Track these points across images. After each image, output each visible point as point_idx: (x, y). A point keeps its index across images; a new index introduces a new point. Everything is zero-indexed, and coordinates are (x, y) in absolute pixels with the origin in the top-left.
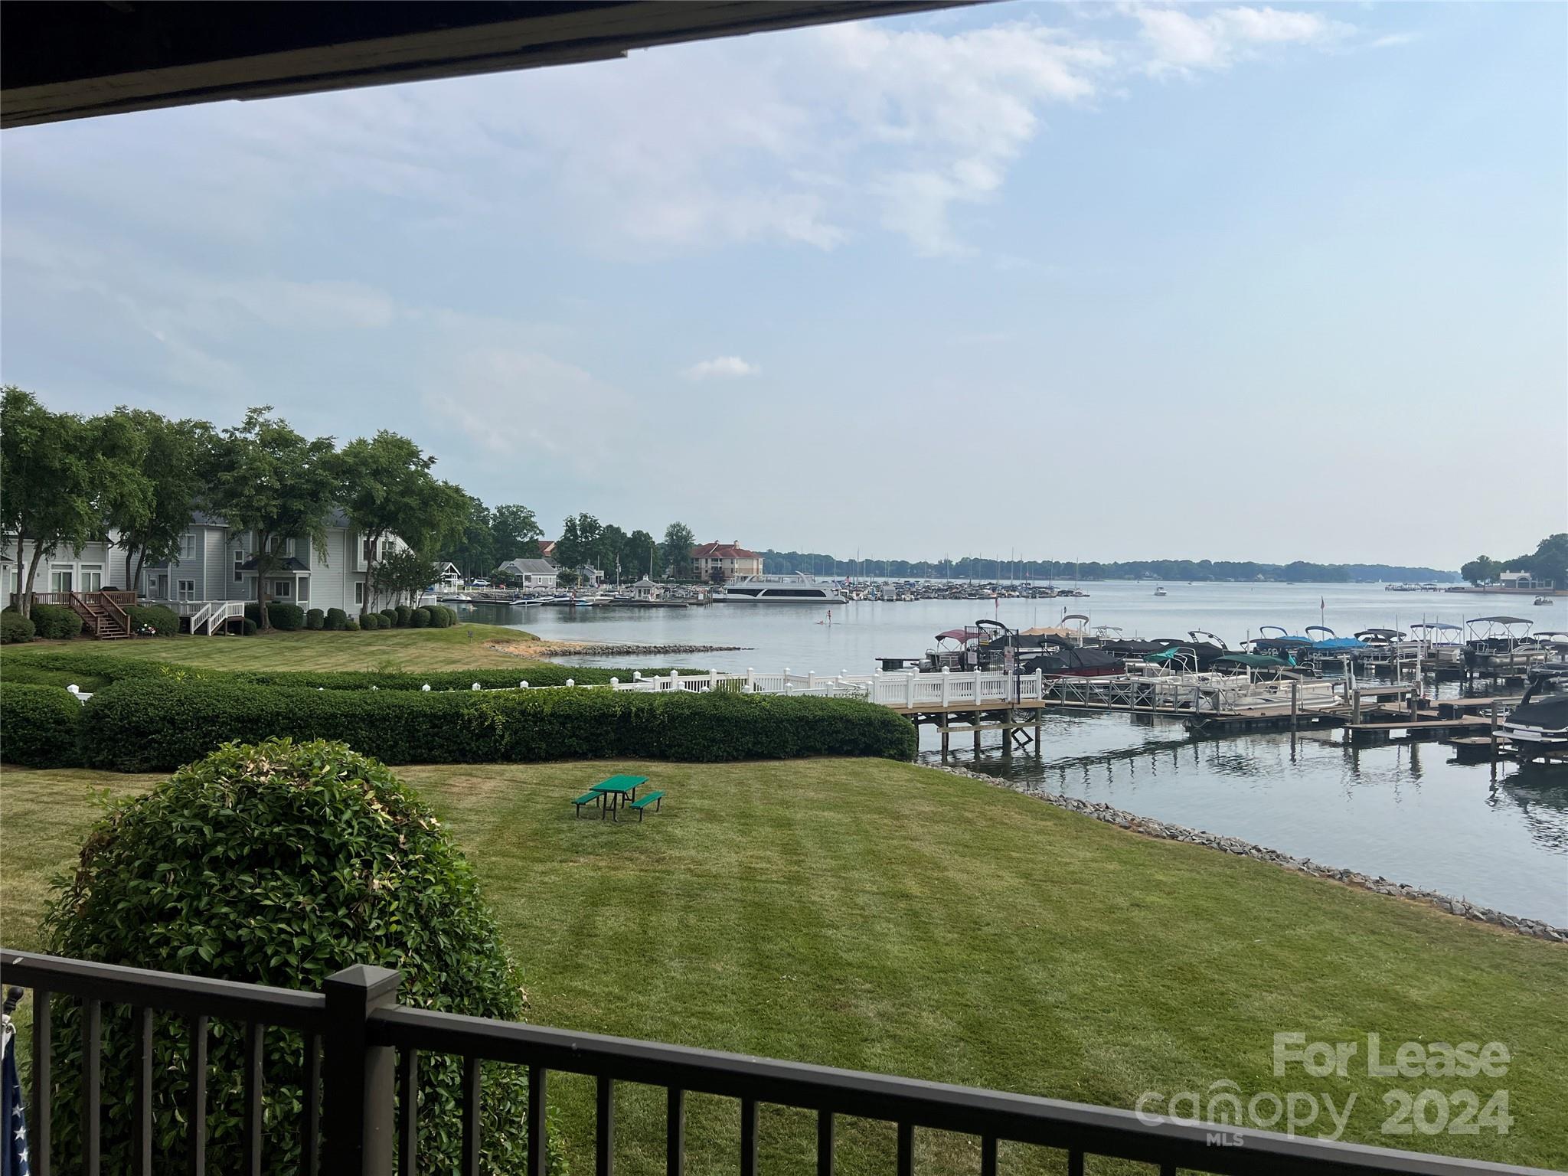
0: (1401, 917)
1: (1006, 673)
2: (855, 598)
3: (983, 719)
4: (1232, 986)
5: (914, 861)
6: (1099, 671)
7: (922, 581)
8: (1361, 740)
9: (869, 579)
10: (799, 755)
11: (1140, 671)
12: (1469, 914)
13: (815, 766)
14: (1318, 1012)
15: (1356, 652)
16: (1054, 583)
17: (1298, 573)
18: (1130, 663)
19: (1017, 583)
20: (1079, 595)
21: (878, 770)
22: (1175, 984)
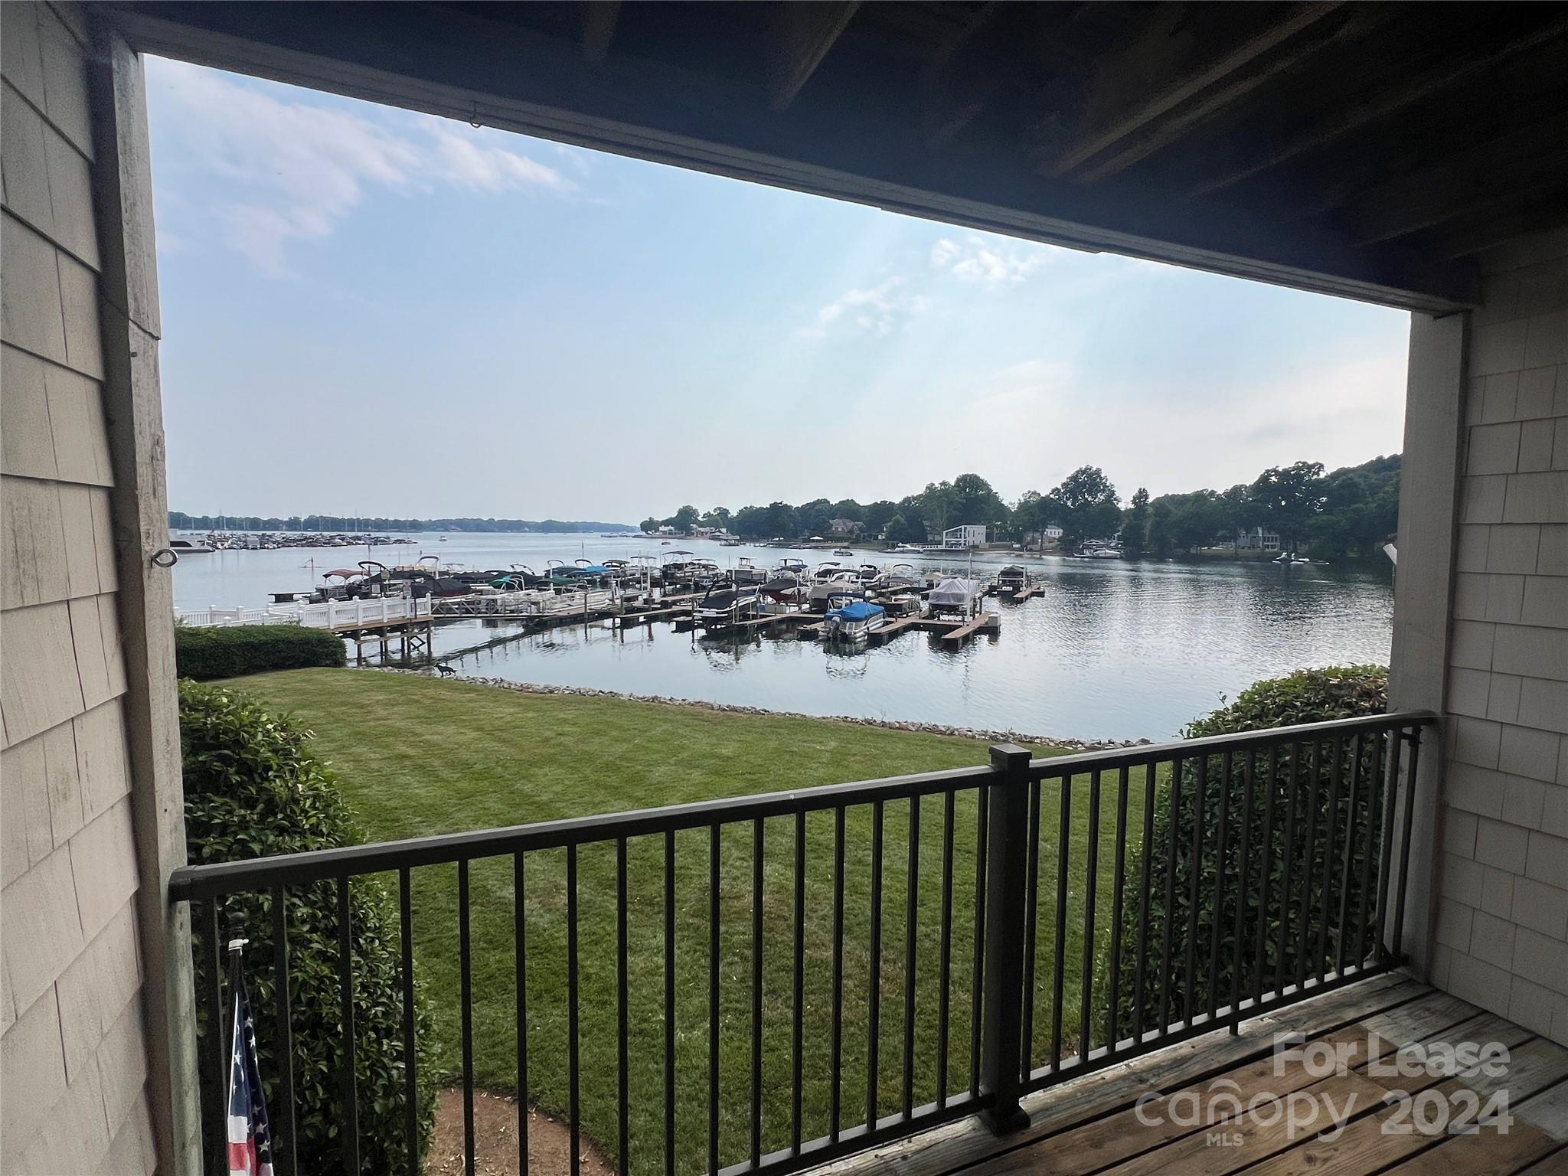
0: (695, 716)
1: (404, 598)
2: (220, 547)
3: (364, 635)
4: (640, 767)
5: (396, 733)
6: (452, 594)
7: (278, 533)
8: (627, 624)
9: (230, 532)
10: (245, 672)
11: (481, 592)
12: (720, 709)
13: (264, 679)
14: (689, 771)
15: (603, 574)
16: (390, 534)
17: (549, 527)
18: (474, 587)
19: (360, 534)
20: (409, 542)
21: (321, 676)
22: (610, 774)
